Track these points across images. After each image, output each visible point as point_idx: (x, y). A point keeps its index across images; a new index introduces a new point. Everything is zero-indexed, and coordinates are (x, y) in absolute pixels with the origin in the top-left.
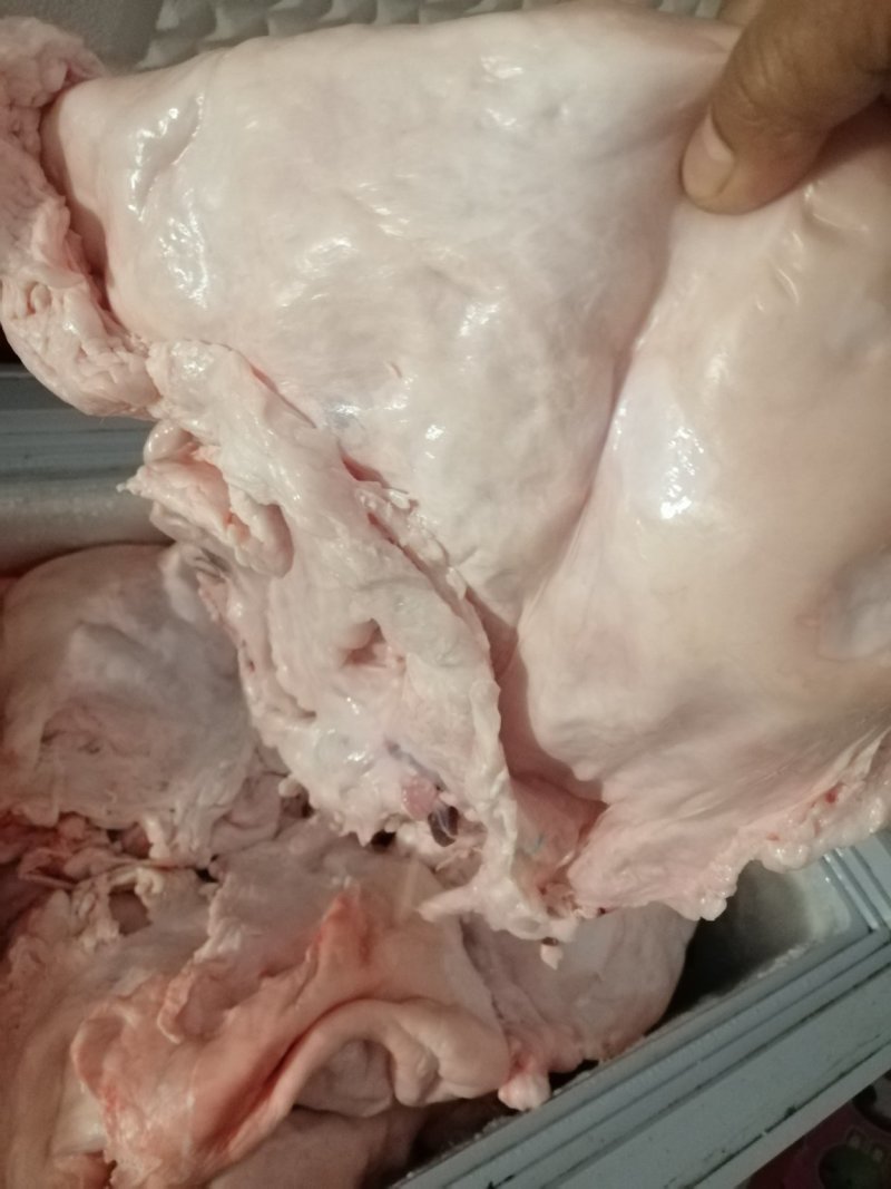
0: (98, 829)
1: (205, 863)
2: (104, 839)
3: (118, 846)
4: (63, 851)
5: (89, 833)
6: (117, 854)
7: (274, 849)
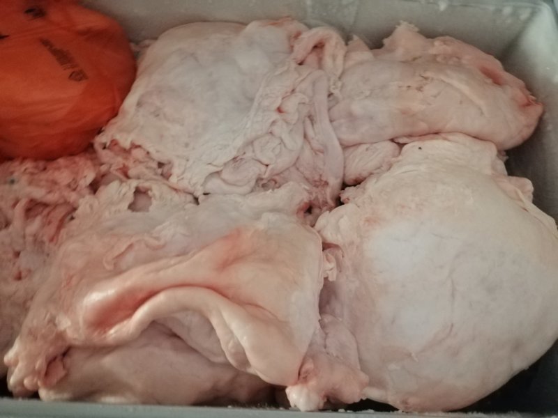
0: (153, 160)
1: (199, 194)
2: (155, 165)
3: (159, 171)
4: (130, 163)
5: (147, 159)
6: (156, 174)
7: (239, 199)
